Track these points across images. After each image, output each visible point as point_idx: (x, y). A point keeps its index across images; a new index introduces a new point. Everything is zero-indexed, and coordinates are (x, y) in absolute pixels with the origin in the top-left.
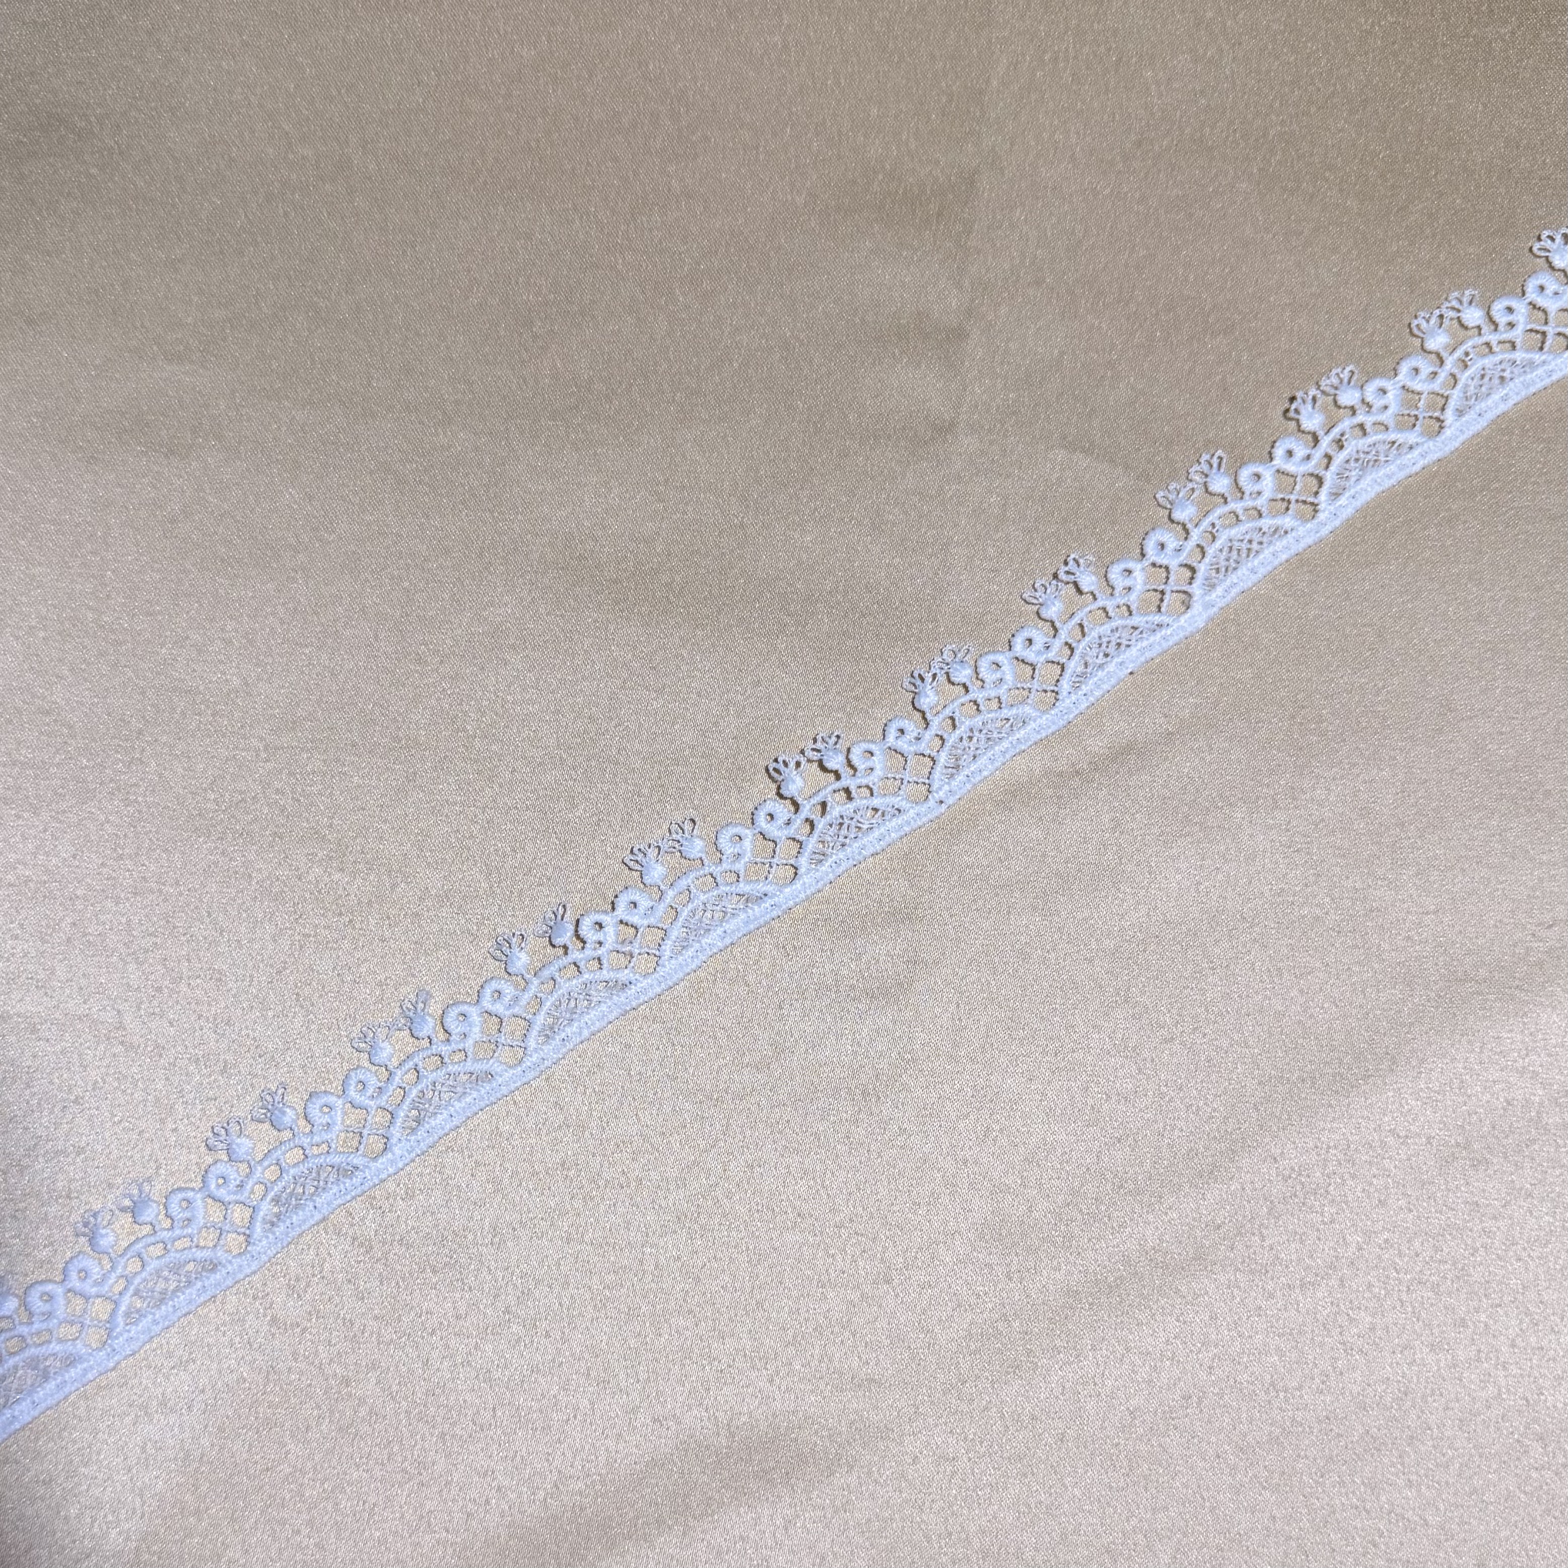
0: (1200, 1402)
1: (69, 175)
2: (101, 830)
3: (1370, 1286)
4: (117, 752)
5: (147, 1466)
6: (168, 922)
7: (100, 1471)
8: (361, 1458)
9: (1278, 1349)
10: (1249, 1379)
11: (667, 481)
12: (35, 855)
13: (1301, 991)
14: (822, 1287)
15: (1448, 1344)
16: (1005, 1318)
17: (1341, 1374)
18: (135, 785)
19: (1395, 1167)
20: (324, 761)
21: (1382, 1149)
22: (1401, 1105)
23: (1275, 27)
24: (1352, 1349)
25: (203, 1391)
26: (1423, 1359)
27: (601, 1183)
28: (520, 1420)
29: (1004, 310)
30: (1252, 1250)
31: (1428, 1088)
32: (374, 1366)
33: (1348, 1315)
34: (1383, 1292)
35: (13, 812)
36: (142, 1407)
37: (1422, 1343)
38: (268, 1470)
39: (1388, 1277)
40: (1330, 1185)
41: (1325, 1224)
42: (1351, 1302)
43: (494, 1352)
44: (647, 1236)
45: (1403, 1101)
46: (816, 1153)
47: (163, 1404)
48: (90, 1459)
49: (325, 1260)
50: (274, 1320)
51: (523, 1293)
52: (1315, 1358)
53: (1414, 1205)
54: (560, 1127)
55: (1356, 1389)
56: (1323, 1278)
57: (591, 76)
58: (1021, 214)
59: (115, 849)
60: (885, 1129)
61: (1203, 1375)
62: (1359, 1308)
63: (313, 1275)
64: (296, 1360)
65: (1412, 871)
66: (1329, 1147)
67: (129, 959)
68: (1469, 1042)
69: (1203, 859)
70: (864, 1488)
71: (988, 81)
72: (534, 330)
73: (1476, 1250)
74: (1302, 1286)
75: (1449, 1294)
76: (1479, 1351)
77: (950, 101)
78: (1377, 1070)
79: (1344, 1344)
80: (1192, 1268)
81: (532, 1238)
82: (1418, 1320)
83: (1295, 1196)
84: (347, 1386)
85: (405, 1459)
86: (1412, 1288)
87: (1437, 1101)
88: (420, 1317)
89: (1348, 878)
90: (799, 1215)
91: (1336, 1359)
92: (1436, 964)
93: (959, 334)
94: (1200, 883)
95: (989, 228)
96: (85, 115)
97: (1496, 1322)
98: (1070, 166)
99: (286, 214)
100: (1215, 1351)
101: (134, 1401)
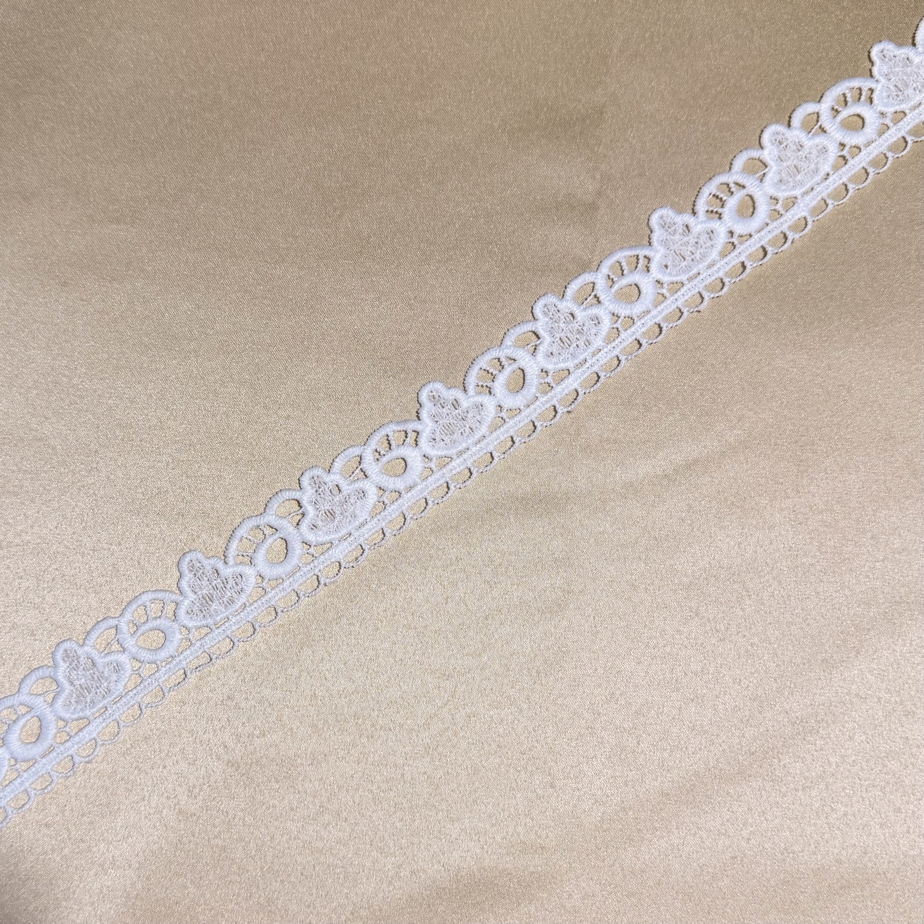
0: (742, 861)
1: (48, 106)
2: (73, 512)
3: (844, 789)
4: (82, 464)
5: (104, 901)
6: (114, 567)
7: (75, 904)
8: (233, 896)
9: (789, 828)
10: (772, 846)
11: (415, 297)
12: (32, 527)
13: (802, 609)
14: (513, 790)
15: (890, 823)
16: (624, 809)
17: (827, 842)
18: (93, 484)
19: (859, 716)
20: (208, 469)
21: (851, 705)
22: (863, 679)
23: (785, 17)
24: (833, 827)
25: (137, 855)
26: (876, 833)
27: (378, 727)
28: (330, 873)
29: (620, 192)
30: (773, 768)
31: (878, 668)
32: (242, 840)
33: (831, 806)
34: (851, 792)
35: (19, 501)
36: (101, 865)
37: (875, 823)
38: (177, 903)
39: (854, 783)
40: (820, 727)
41: (817, 751)
42: (832, 798)
43: (314, 830)
44: (406, 759)
45: (864, 676)
46: (509, 709)
47: (113, 862)
48: (69, 897)
49: (210, 775)
50: (180, 812)
51: (331, 794)
52: (811, 833)
53: (870, 740)
54: (353, 693)
55: (836, 851)
56: (816, 784)
57: (368, 46)
58: (631, 133)
59: (82, 523)
60: (550, 694)
61: (744, 844)
62: (838, 802)
63: (204, 784)
64: (193, 836)
65: (869, 535)
66: (819, 705)
67: (90, 591)
68: (903, 640)
69: (743, 529)
70: (539, 914)
71: (611, 50)
72: (334, 204)
73: (907, 767)
74: (804, 789)
75: (891, 793)
76: (909, 827)
77: (588, 62)
78: (848, 658)
79: (829, 824)
80: (737, 779)
81: (336, 761)
82: (872, 809)
83: (799, 734)
84: (225, 852)
85: (260, 896)
86: (869, 789)
87: (884, 676)
88: (269, 809)
89: (830, 540)
90: (498, 746)
91: (824, 834)
92: (883, 593)
93: (593, 207)
94: (740, 543)
95: (611, 141)
96: (57, 68)
97: (919, 810)
98: (661, 103)
99: (182, 132)
100: (751, 829)
101: (95, 862)
